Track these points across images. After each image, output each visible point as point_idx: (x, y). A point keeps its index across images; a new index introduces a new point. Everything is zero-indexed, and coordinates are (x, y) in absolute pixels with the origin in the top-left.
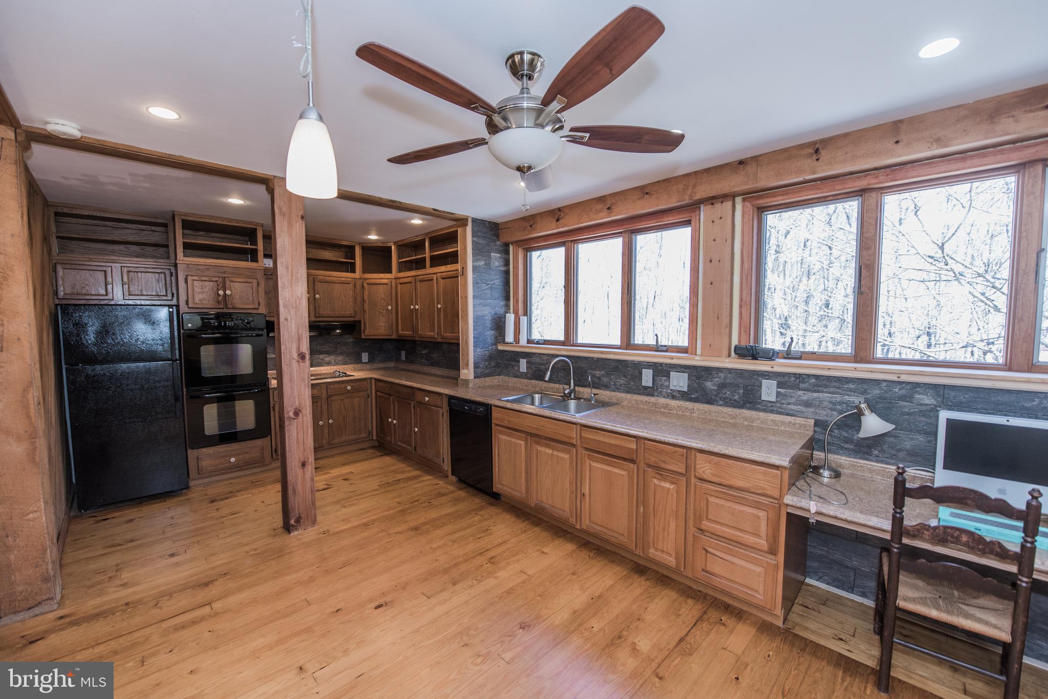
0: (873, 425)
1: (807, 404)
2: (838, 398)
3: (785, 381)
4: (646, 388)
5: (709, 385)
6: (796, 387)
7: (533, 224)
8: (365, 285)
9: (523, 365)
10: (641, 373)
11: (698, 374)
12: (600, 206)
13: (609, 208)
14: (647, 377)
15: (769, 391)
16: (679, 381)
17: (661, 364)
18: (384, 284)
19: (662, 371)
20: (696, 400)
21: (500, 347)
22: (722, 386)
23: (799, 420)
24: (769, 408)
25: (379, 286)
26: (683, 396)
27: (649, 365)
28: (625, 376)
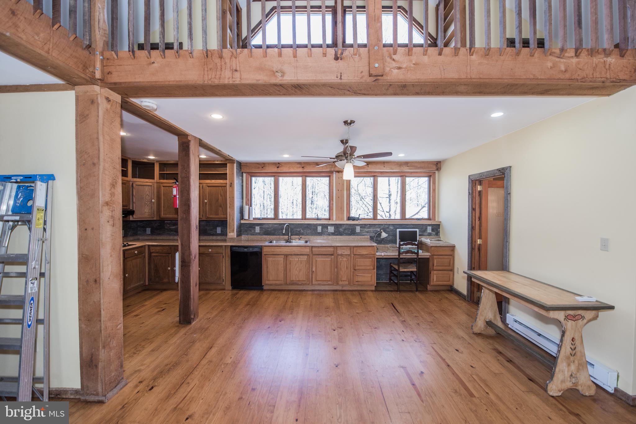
0: (384, 235)
1: (367, 232)
2: (374, 229)
3: (363, 226)
4: (319, 233)
5: (341, 229)
6: (365, 228)
7: (264, 167)
8: (134, 185)
9: (257, 229)
10: (317, 228)
11: (336, 226)
12: (299, 166)
13: (303, 167)
14: (319, 229)
15: (358, 229)
16: (331, 229)
17: (325, 224)
18: (149, 186)
19: (325, 226)
20: (337, 235)
21: (242, 222)
22: (345, 229)
23: (366, 237)
24: (358, 234)
25: (145, 187)
26: (333, 234)
27: (320, 225)
28: (311, 230)
